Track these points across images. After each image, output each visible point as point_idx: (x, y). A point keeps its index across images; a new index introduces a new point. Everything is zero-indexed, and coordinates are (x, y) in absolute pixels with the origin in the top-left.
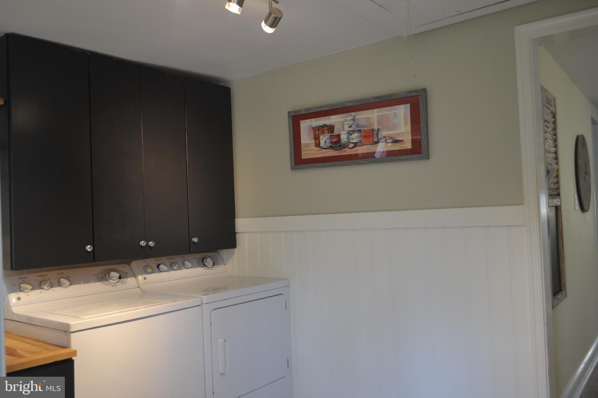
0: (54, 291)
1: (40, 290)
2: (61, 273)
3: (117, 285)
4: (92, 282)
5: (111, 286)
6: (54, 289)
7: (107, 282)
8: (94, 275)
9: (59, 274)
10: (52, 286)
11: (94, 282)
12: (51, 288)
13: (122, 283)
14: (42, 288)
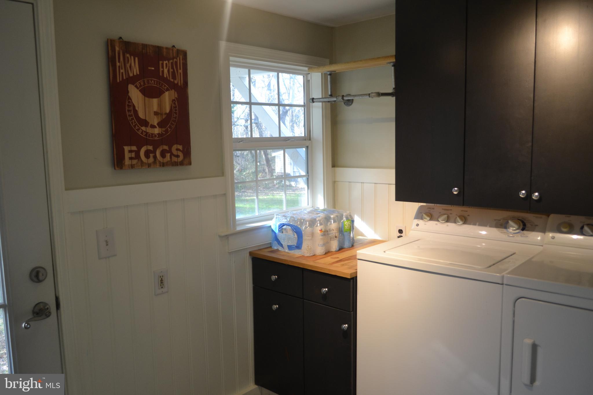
0: (448, 225)
1: (436, 222)
2: (464, 211)
3: (514, 237)
4: (488, 226)
5: (507, 235)
6: (448, 224)
7: (505, 230)
8: (495, 220)
9: (462, 211)
10: (448, 220)
11: (491, 226)
12: (446, 223)
13: (523, 235)
14: (438, 221)
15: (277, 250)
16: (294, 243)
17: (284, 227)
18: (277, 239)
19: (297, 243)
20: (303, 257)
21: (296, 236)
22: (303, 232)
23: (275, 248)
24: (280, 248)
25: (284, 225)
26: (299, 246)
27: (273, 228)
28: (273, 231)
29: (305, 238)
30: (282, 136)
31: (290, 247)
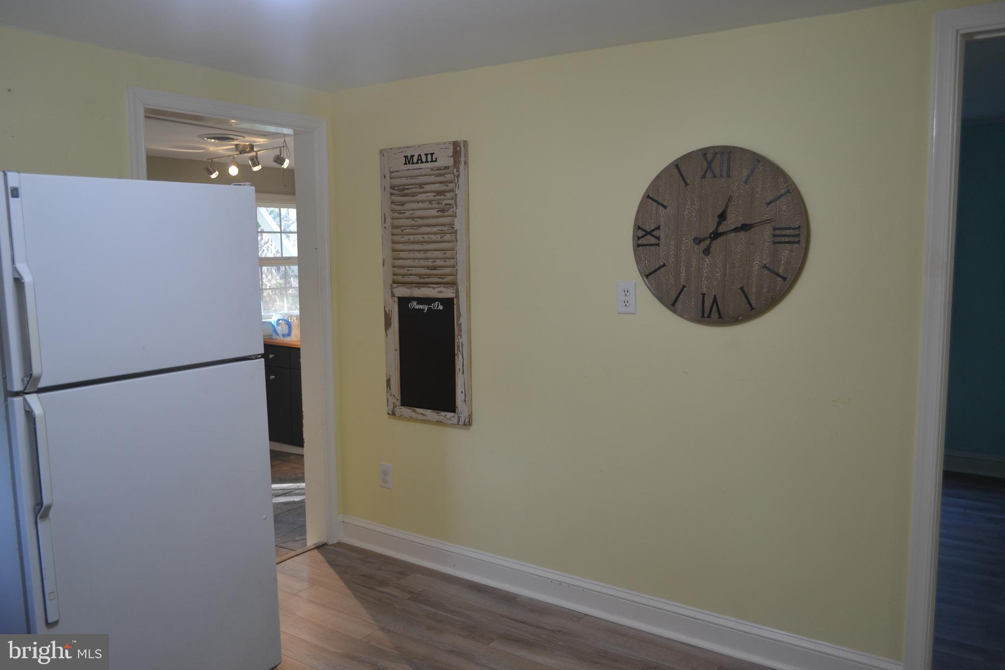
15: (276, 339)
16: (286, 332)
17: (280, 321)
18: (275, 331)
19: (288, 332)
20: (292, 341)
21: (287, 327)
22: (292, 324)
23: (275, 338)
24: (277, 337)
25: (279, 320)
26: (289, 335)
27: (273, 323)
28: (273, 325)
29: (293, 328)
30: (284, 256)
31: (284, 336)
